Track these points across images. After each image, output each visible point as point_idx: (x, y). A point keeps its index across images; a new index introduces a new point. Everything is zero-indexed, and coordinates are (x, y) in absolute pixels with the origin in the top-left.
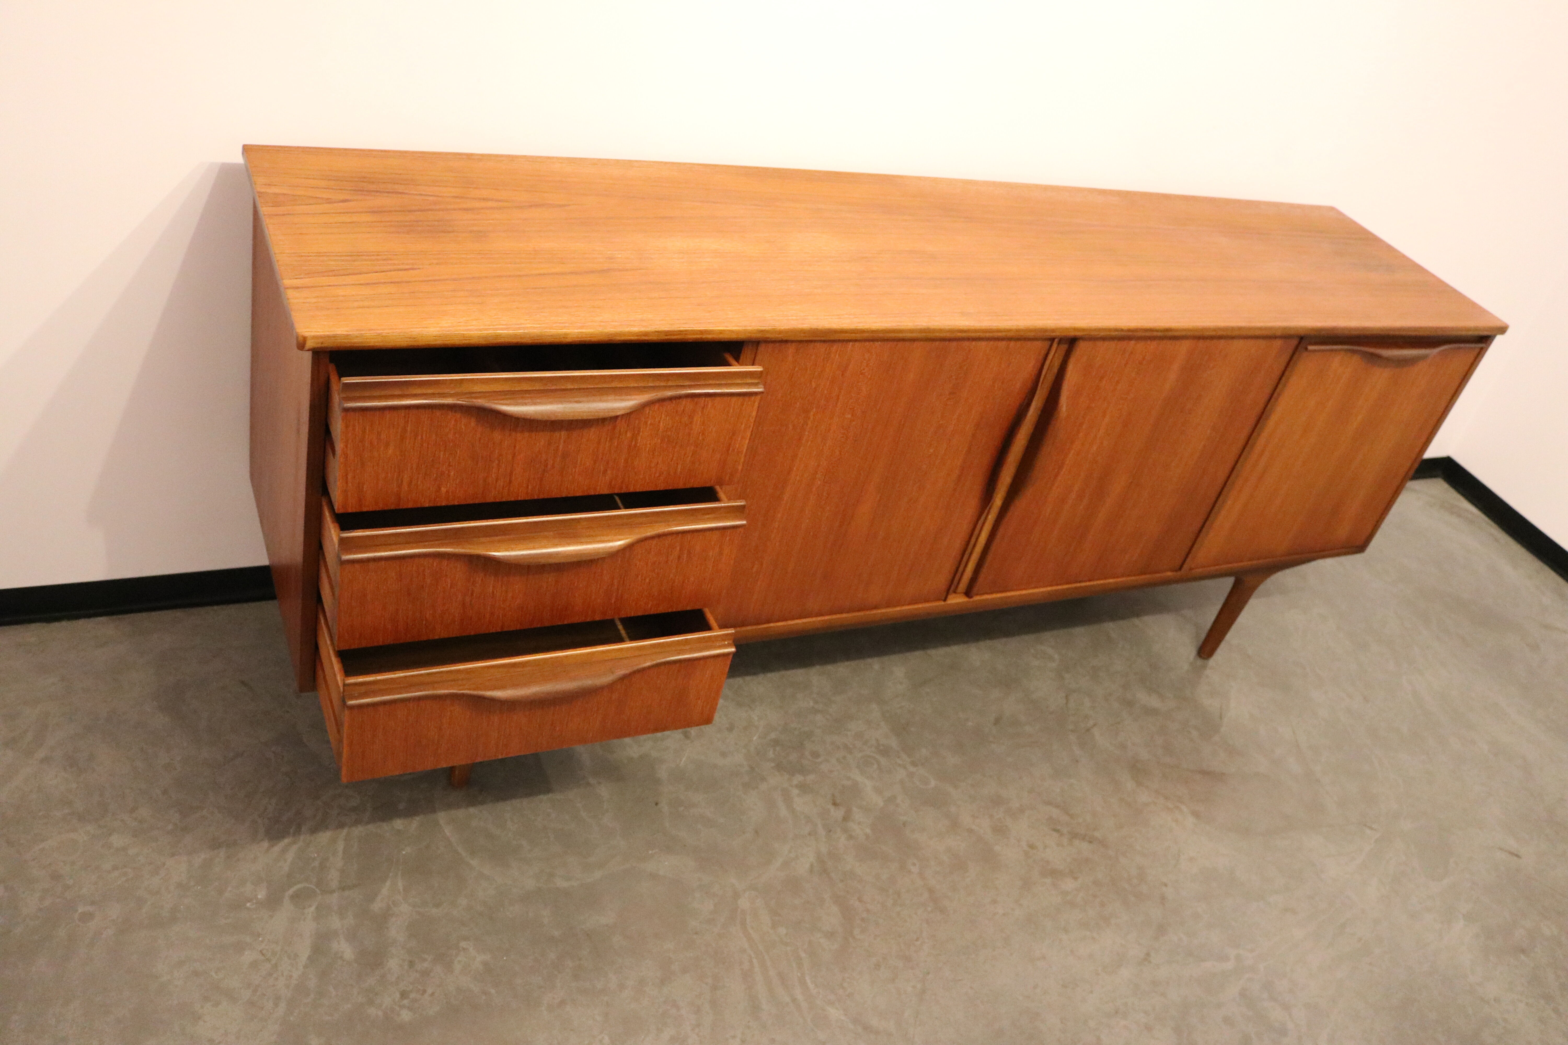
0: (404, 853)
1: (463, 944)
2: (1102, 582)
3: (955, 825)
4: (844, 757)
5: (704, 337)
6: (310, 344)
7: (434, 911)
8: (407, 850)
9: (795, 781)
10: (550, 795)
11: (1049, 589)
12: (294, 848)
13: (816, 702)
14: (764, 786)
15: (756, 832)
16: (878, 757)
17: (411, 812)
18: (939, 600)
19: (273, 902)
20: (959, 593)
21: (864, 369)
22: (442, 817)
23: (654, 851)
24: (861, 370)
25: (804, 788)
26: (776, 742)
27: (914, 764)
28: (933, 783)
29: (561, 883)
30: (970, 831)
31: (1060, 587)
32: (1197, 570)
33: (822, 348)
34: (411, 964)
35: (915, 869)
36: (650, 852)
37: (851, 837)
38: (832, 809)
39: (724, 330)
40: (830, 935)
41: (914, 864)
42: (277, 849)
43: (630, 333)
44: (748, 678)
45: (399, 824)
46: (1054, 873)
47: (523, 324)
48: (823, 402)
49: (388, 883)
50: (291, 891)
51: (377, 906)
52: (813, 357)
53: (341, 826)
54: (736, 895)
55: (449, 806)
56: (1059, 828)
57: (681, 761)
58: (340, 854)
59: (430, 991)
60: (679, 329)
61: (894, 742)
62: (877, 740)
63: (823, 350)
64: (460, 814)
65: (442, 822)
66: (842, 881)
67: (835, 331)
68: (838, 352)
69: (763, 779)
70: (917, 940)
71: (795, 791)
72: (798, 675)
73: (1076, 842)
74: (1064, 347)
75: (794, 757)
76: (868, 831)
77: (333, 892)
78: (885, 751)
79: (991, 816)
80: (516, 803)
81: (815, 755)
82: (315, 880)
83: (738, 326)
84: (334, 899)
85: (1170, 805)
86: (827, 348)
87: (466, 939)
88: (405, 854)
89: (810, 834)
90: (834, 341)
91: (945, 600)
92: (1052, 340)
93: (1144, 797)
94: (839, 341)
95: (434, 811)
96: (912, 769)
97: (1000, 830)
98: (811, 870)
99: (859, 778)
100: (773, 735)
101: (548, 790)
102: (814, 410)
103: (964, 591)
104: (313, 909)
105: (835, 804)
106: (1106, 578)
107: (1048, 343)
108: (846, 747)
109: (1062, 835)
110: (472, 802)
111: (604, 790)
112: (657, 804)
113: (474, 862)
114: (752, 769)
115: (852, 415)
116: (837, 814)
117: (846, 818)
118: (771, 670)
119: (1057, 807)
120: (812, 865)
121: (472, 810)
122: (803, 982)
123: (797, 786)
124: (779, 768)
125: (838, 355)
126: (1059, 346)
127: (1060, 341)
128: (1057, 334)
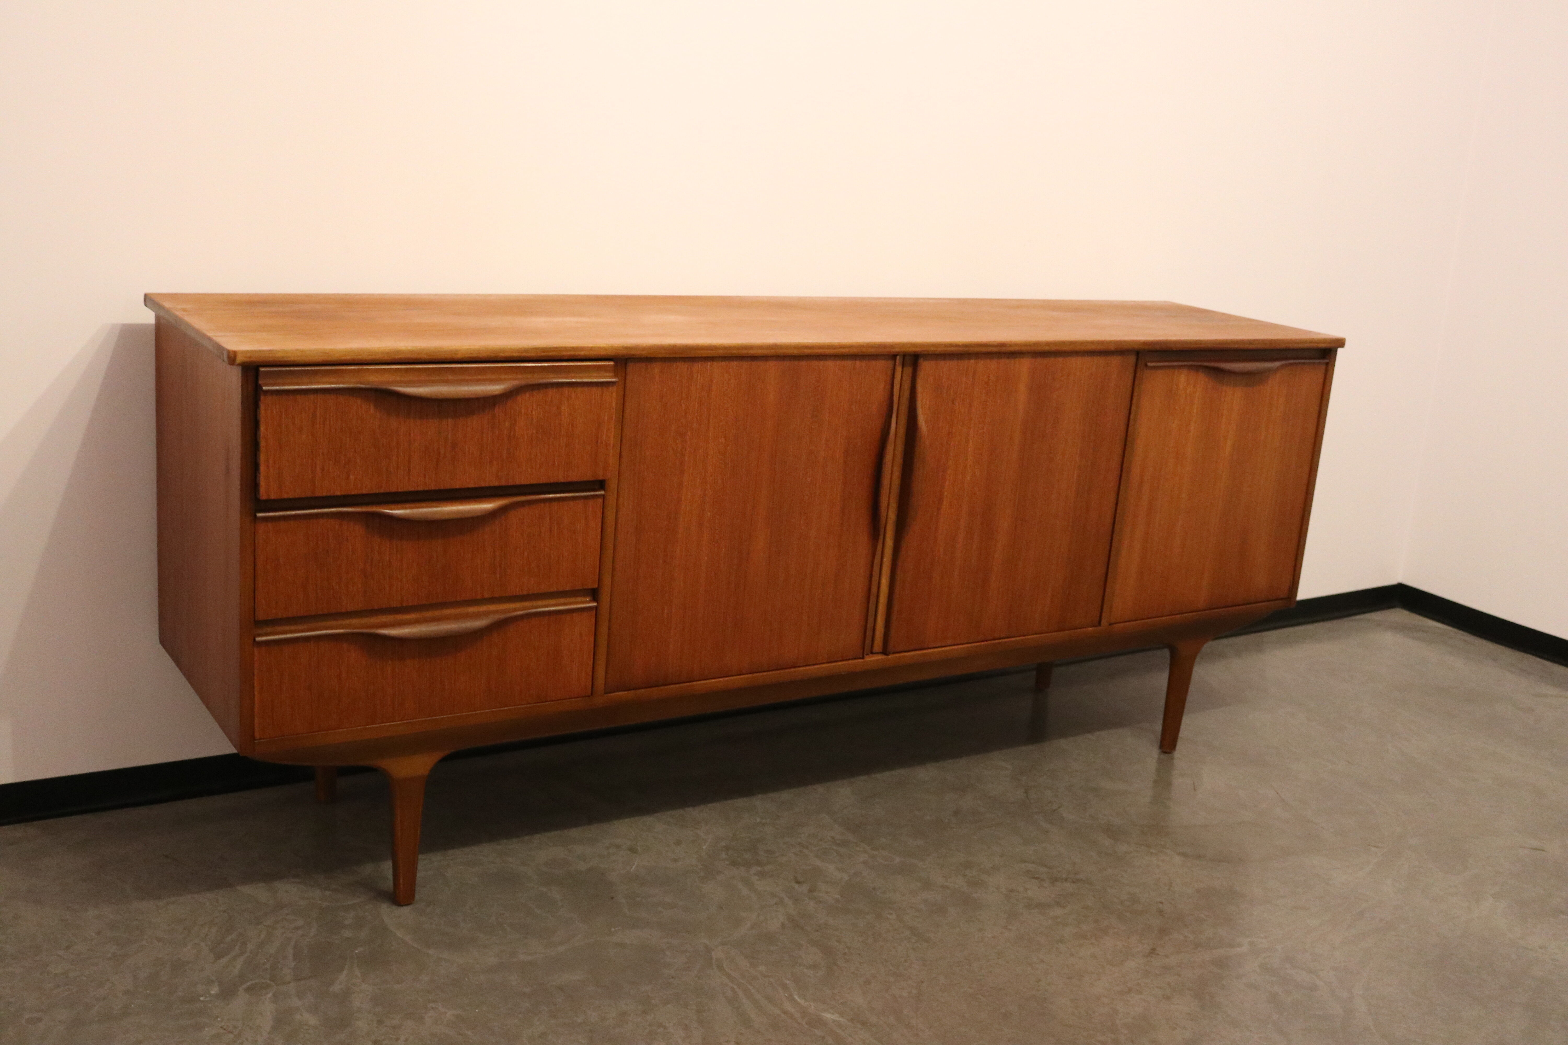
0: (357, 951)
1: (431, 1005)
3: (927, 885)
4: (801, 852)
5: (577, 353)
6: (239, 359)
7: (396, 986)
8: (359, 950)
9: (753, 871)
12: (242, 958)
13: (762, 818)
14: (721, 877)
15: (720, 908)
16: (836, 848)
17: (357, 925)
18: (856, 659)
19: (227, 995)
20: (877, 653)
21: (727, 390)
22: (391, 925)
23: (616, 929)
24: (724, 391)
25: (762, 875)
26: (727, 848)
27: (875, 849)
29: (525, 958)
30: (945, 887)
33: (683, 367)
34: (380, 1022)
35: (892, 917)
36: (613, 929)
37: (820, 902)
38: (796, 886)
40: (814, 967)
41: (891, 914)
42: (224, 960)
45: (346, 933)
46: (1041, 906)
48: (695, 425)
49: (345, 972)
50: (245, 986)
51: (336, 988)
52: (678, 377)
54: (709, 950)
56: (1038, 876)
57: (631, 868)
58: (291, 957)
59: (402, 1038)
61: (850, 837)
62: (832, 837)
63: (686, 369)
64: (410, 922)
65: (392, 928)
66: (817, 931)
68: (699, 371)
69: (719, 873)
70: (906, 961)
71: (754, 878)
73: (1059, 884)
74: (909, 365)
75: (747, 856)
76: (837, 897)
77: (289, 982)
78: (842, 844)
79: (964, 876)
81: (770, 852)
82: (268, 977)
84: (290, 988)
85: (1154, 851)
86: (688, 367)
87: (433, 1001)
88: (357, 953)
89: (776, 904)
91: (862, 659)
92: (894, 357)
93: (1124, 848)
96: (873, 853)
97: (976, 884)
98: (783, 926)
99: (819, 863)
100: (723, 844)
102: (689, 433)
103: (880, 648)
104: (270, 995)
105: (797, 882)
107: (891, 361)
108: (801, 844)
109: (1043, 880)
112: (612, 898)
113: (431, 952)
114: (706, 867)
115: (725, 440)
116: (802, 888)
117: (811, 891)
118: (710, 802)
119: (1033, 863)
120: (783, 924)
121: (421, 918)
122: (791, 1000)
123: (755, 874)
124: (734, 864)
125: (699, 376)
126: (905, 369)
127: (905, 355)
128: (897, 350)
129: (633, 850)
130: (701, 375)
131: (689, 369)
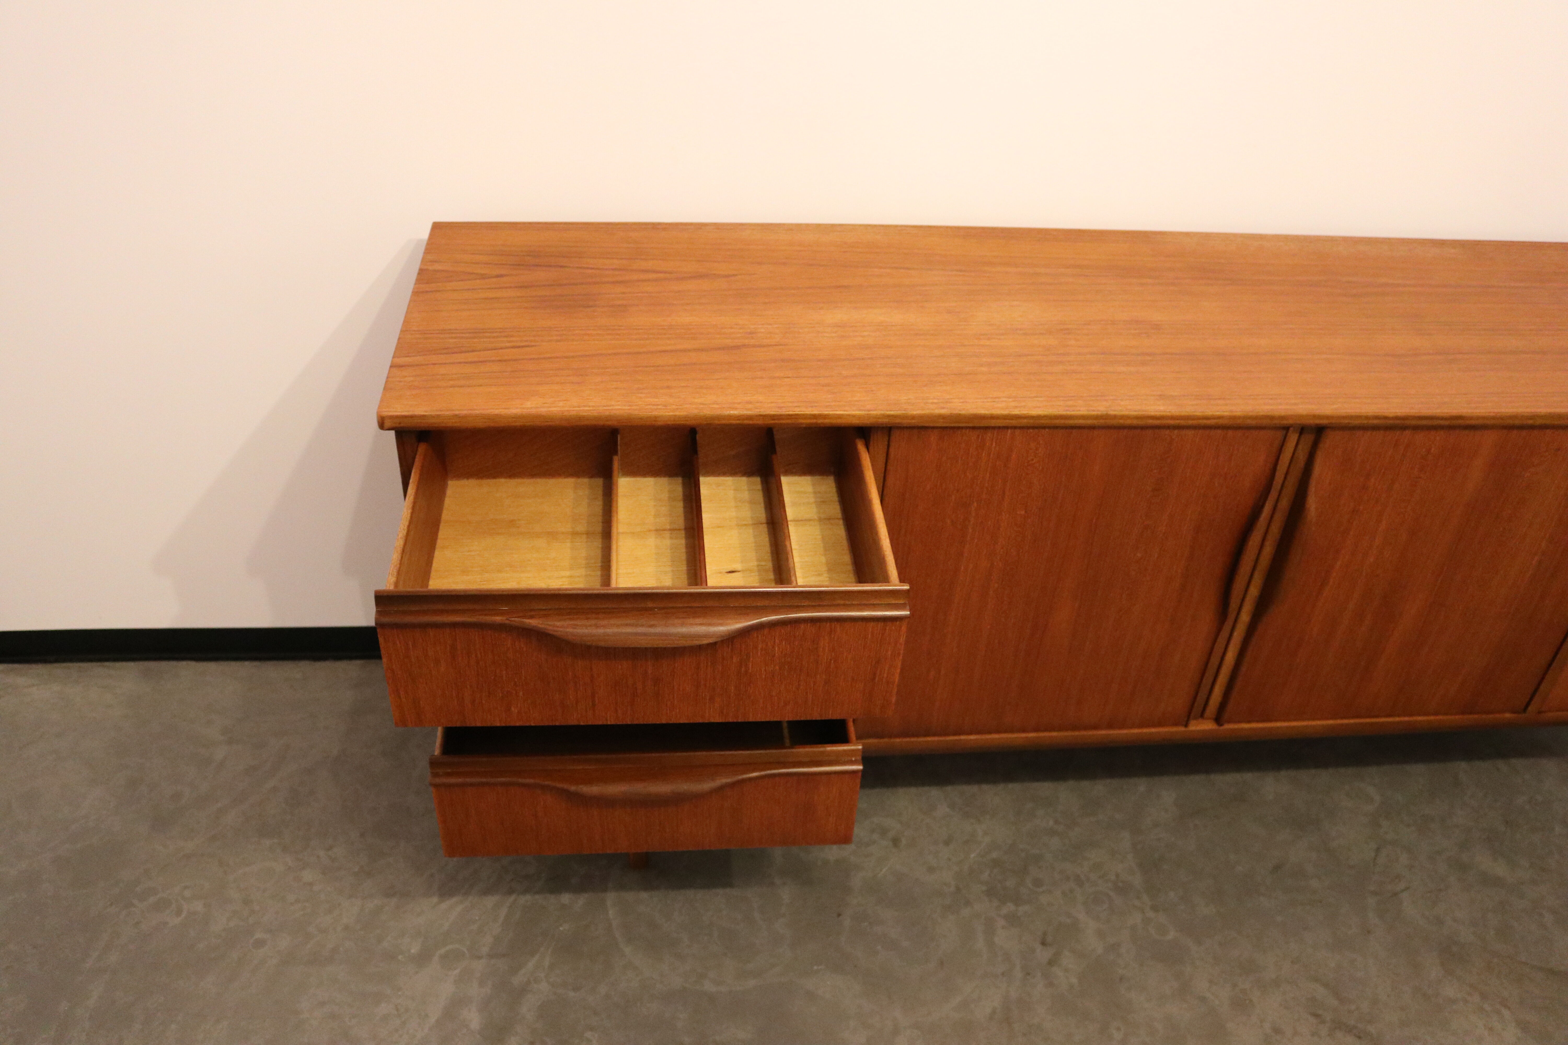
0: (562, 928)
1: (588, 1034)
2: (1406, 719)
3: (1184, 989)
4: (1071, 891)
5: (820, 421)
7: (572, 994)
8: (564, 927)
9: (1004, 911)
10: (728, 890)
11: (1331, 722)
12: (459, 908)
13: (1056, 822)
14: (966, 912)
15: (942, 963)
16: (1112, 894)
17: (581, 888)
18: (1176, 724)
19: (422, 959)
20: (1207, 719)
21: (1033, 460)
22: (611, 898)
23: (820, 967)
24: (1029, 461)
25: (1012, 920)
26: (995, 863)
27: (1154, 908)
28: (1172, 935)
29: (708, 986)
30: (1203, 999)
31: (1346, 721)
32: (1550, 714)
33: (972, 436)
35: (1118, 1036)
36: (815, 967)
37: (1051, 985)
38: (1039, 948)
39: (842, 415)
41: (1118, 1029)
42: (444, 906)
43: (730, 417)
44: (985, 787)
45: (566, 898)
47: (613, 405)
48: (984, 496)
49: (537, 957)
50: (443, 951)
51: (517, 980)
52: (963, 446)
53: (511, 892)
54: (896, 1032)
55: (621, 887)
56: (1320, 1012)
57: (881, 870)
58: (501, 920)
60: (787, 413)
61: (1137, 880)
62: (1117, 875)
63: (974, 438)
64: (630, 896)
65: (609, 903)
66: (1024, 1035)
67: (983, 417)
68: (994, 440)
69: (968, 903)
71: (1001, 922)
72: (1045, 788)
73: (1339, 1034)
74: (1308, 439)
75: (1011, 883)
76: (1074, 980)
77: (479, 958)
78: (1122, 889)
79: (1235, 985)
80: (690, 893)
81: (1038, 883)
82: (469, 943)
83: (860, 410)
84: (479, 966)
85: (1487, 1007)
86: (978, 436)
87: (592, 1029)
88: (562, 930)
89: (1003, 974)
90: (986, 428)
91: (1186, 725)
92: (1286, 429)
93: (1450, 990)
94: (994, 428)
95: (605, 890)
96: (1151, 914)
97: (1241, 1004)
98: (992, 1017)
99: (1082, 917)
100: (994, 855)
101: (730, 885)
102: (975, 504)
103: (1214, 717)
104: (457, 972)
105: (1043, 943)
106: (1411, 715)
107: (1280, 434)
108: (1077, 878)
109: (1323, 1022)
110: (648, 886)
111: (786, 893)
112: (839, 915)
113: (628, 950)
114: (958, 889)
115: (1026, 512)
116: (1043, 955)
117: (1051, 963)
119: (1326, 985)
120: (994, 1012)
121: (644, 895)
123: (1004, 916)
124: (990, 893)
125: (994, 444)
126: (1303, 436)
127: (1303, 430)
128: (1291, 422)
129: (896, 842)
130: (996, 443)
131: (980, 437)
